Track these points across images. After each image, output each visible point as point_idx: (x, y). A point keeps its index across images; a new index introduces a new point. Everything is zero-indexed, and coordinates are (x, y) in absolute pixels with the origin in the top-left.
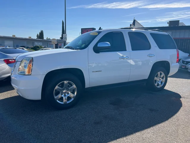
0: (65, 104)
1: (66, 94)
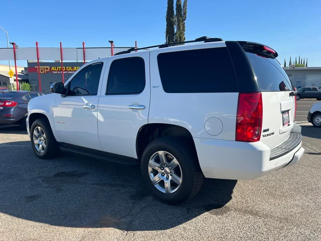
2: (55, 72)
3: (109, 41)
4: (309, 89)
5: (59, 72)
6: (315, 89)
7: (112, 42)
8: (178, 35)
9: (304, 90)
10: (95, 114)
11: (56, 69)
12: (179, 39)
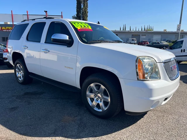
2: (5, 31)
3: (45, 11)
4: (155, 43)
5: (8, 31)
6: (158, 43)
7: (46, 12)
8: (83, 10)
9: (153, 43)
11: (6, 28)
12: (84, 12)
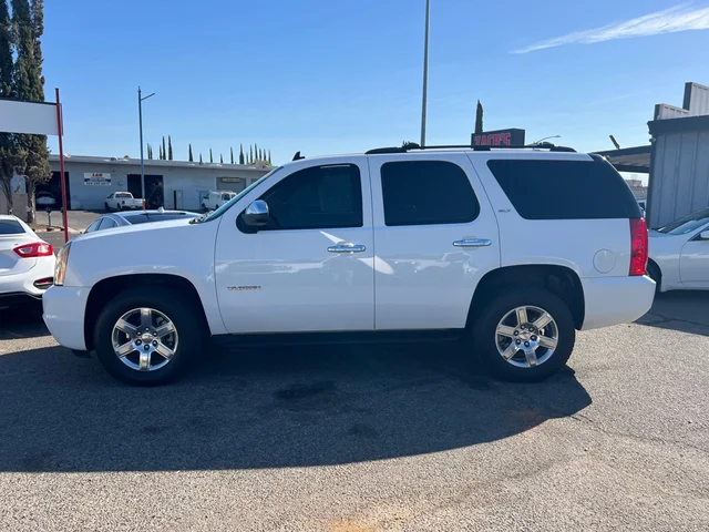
0: (144, 372)
1: (151, 345)
8: (22, 70)
10: (368, 261)
12: (27, 81)
